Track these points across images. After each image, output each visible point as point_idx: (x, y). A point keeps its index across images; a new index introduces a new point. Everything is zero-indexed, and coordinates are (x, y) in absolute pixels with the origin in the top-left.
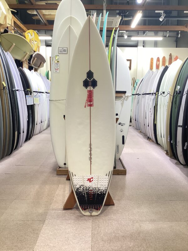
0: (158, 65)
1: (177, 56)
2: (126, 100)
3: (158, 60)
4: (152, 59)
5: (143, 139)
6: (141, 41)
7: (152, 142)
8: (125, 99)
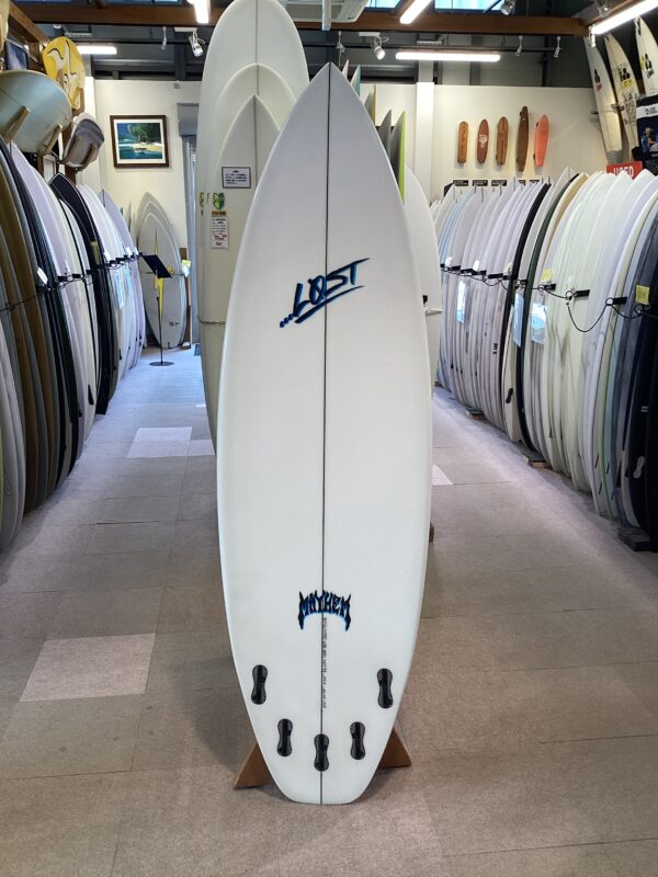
0: (482, 146)
1: (545, 116)
3: (484, 128)
4: (464, 127)
6: (426, 63)
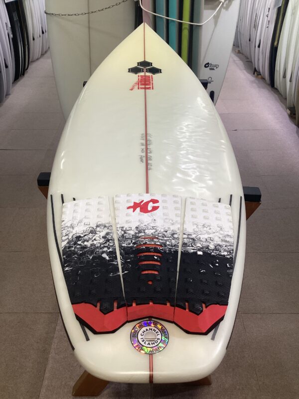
2: (227, 8)
5: (245, 71)
7: (261, 80)
8: (225, 5)
